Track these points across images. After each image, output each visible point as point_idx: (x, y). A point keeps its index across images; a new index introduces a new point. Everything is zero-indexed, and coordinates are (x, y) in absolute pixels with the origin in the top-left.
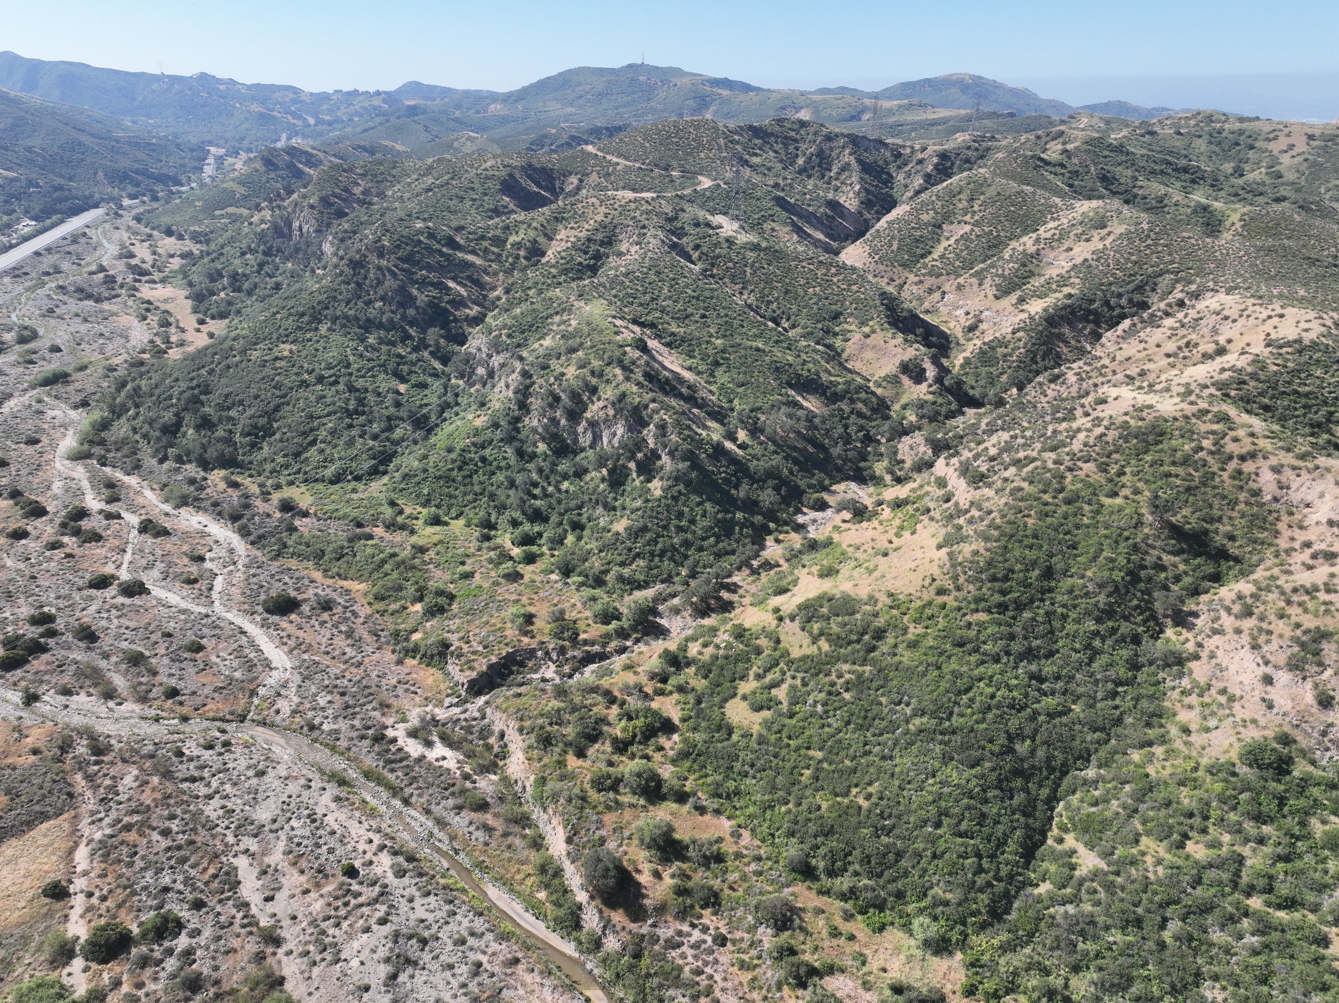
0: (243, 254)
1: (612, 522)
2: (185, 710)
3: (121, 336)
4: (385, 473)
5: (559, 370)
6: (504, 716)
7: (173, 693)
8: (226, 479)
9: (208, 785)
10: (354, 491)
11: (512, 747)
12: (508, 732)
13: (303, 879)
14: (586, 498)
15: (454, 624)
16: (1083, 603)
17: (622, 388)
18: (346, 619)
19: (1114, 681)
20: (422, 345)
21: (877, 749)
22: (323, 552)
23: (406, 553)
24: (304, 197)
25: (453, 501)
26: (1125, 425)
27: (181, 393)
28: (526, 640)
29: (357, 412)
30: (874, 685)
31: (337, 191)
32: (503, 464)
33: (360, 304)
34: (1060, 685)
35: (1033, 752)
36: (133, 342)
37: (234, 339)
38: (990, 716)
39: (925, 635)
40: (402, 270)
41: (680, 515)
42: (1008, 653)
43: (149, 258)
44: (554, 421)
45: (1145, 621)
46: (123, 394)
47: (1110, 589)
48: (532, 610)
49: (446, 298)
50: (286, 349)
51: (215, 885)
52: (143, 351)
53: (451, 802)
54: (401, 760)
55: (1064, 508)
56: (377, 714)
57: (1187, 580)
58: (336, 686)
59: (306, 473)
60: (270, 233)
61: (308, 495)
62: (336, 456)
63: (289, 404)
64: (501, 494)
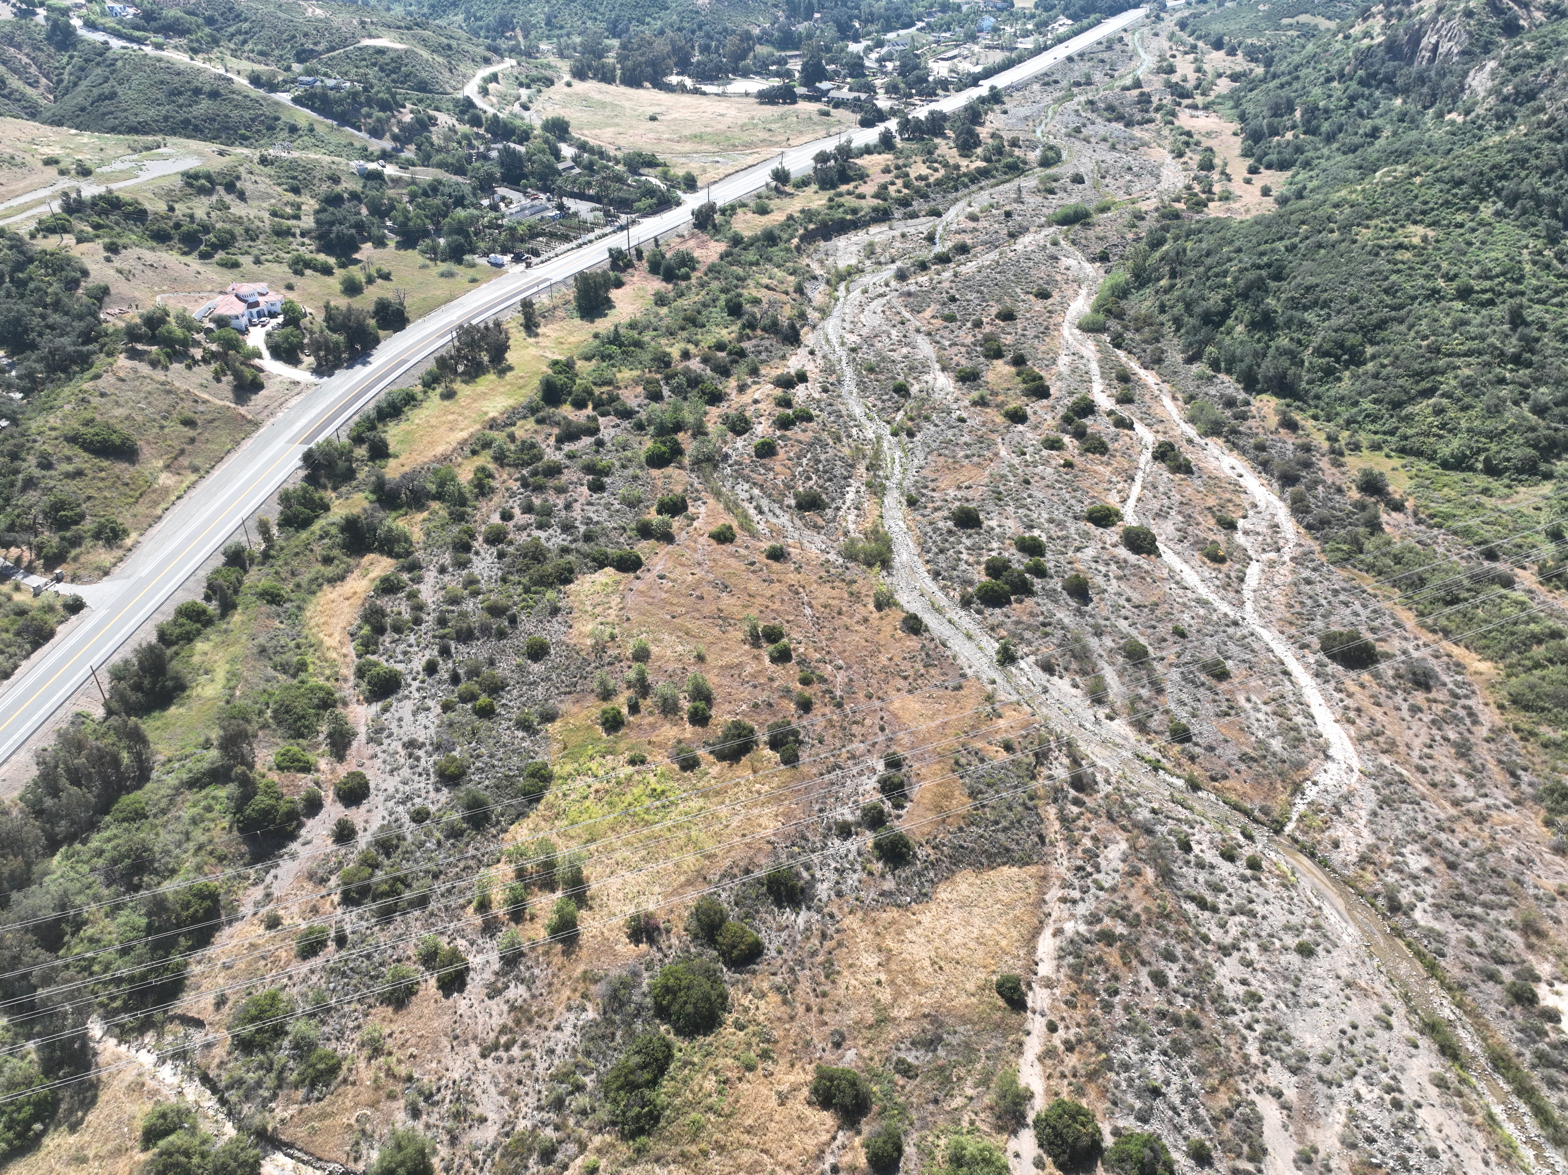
2: (1197, 771)
3: (1151, 173)
4: (1548, 476)
7: (1181, 735)
8: (1278, 412)
9: (1223, 925)
10: (1486, 491)
18: (1456, 720)
22: (1422, 581)
27: (1241, 271)
29: (1517, 360)
36: (1163, 185)
37: (1336, 206)
43: (1192, 76)
46: (1157, 255)
50: (1416, 233)
51: (1227, 1129)
52: (1178, 200)
58: (1439, 845)
59: (1405, 438)
60: (1381, 53)
61: (1403, 475)
62: (1464, 424)
63: (1401, 322)
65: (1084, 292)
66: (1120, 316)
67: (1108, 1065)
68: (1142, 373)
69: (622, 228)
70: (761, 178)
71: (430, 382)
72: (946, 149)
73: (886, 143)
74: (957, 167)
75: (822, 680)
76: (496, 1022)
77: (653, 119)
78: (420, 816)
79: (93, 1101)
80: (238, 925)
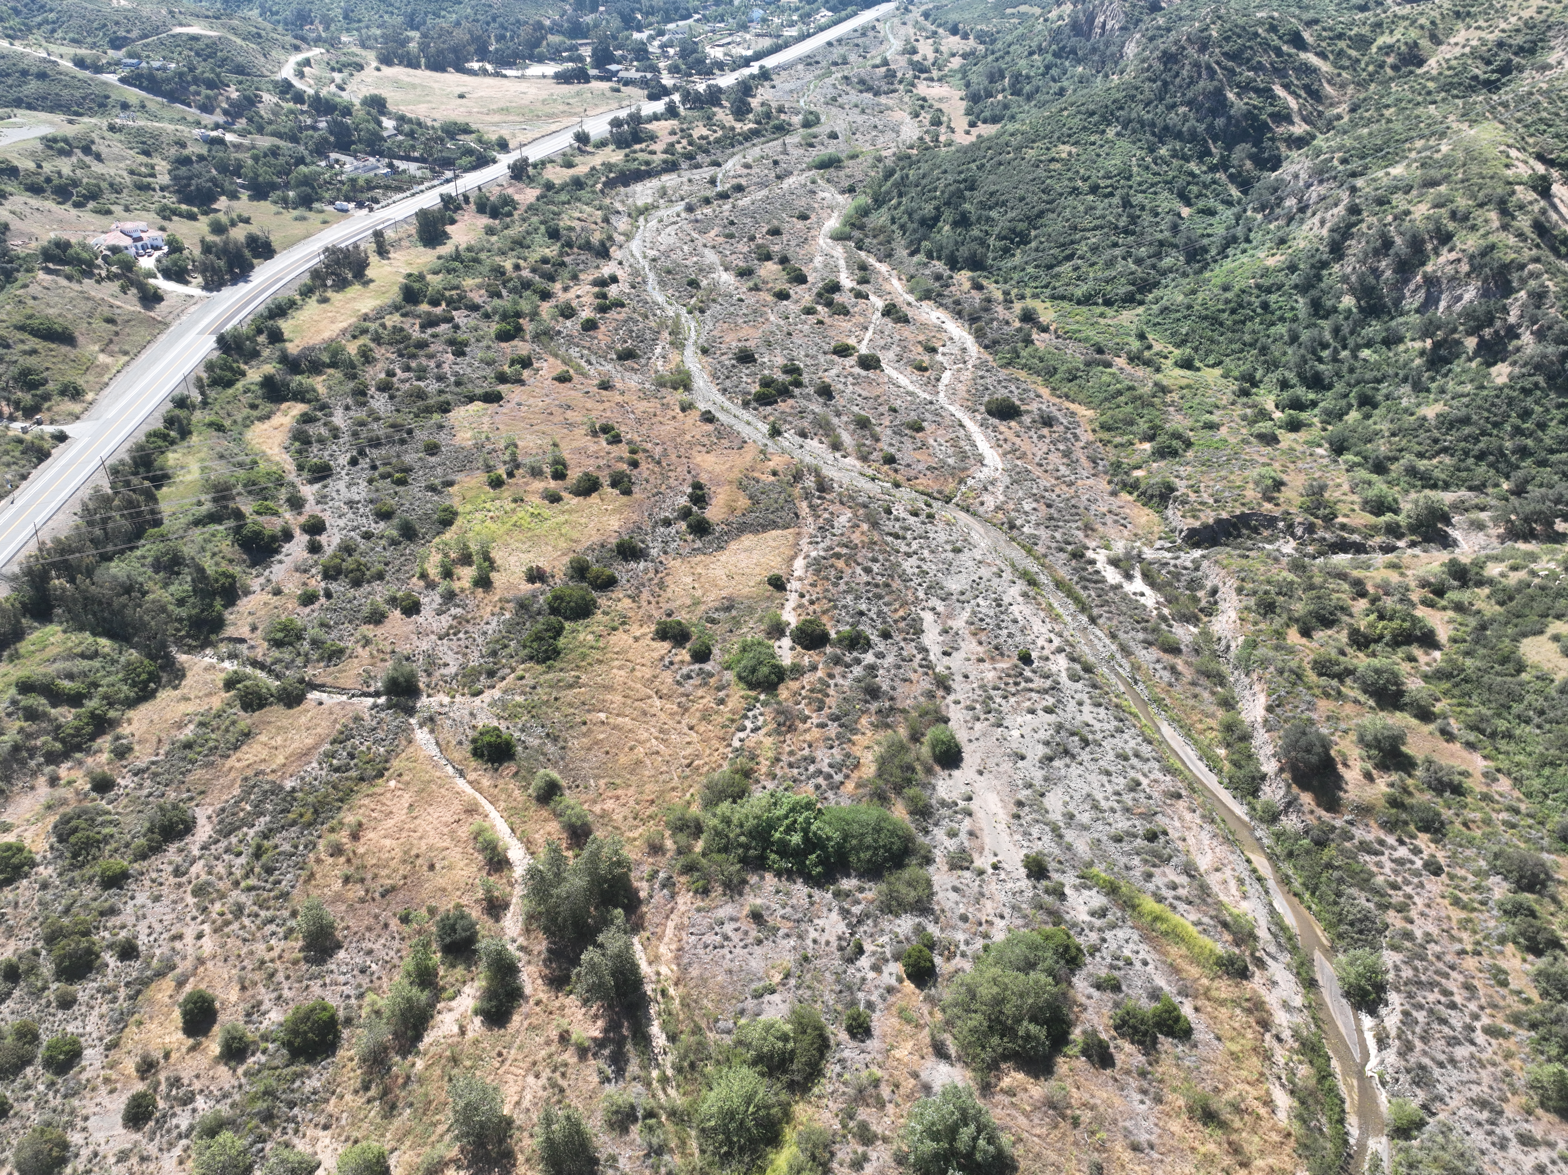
0: (1031, 54)
1: (1419, 405)
2: (899, 477)
3: (893, 130)
4: (1141, 303)
5: (1405, 207)
6: (1223, 573)
7: (890, 460)
8: (972, 279)
9: (909, 545)
10: (1102, 315)
11: (1222, 606)
12: (1222, 590)
13: (980, 649)
14: (1391, 371)
15: (1184, 471)
18: (1067, 439)
20: (1224, 165)
22: (1055, 370)
23: (1146, 389)
25: (1215, 347)
27: (946, 186)
28: (1268, 506)
29: (1126, 231)
32: (1288, 315)
33: (1161, 108)
36: (903, 137)
37: (1012, 135)
40: (1224, 68)
43: (931, 55)
44: (1376, 273)
46: (890, 183)
48: (1283, 477)
49: (1270, 110)
50: (1064, 150)
51: (902, 625)
52: (911, 147)
53: (1141, 636)
54: (1096, 582)
56: (1080, 534)
58: (1043, 497)
59: (1055, 288)
60: (1067, 30)
61: (1051, 311)
62: (1091, 275)
63: (1053, 212)
64: (1276, 350)
65: (835, 214)
66: (862, 227)
67: (835, 607)
68: (878, 265)
69: (448, 181)
70: (565, 141)
71: (307, 292)
72: (723, 115)
73: (672, 112)
74: (733, 129)
75: (645, 451)
76: (446, 625)
77: (461, 96)
78: (367, 536)
79: (184, 676)
80: (251, 597)
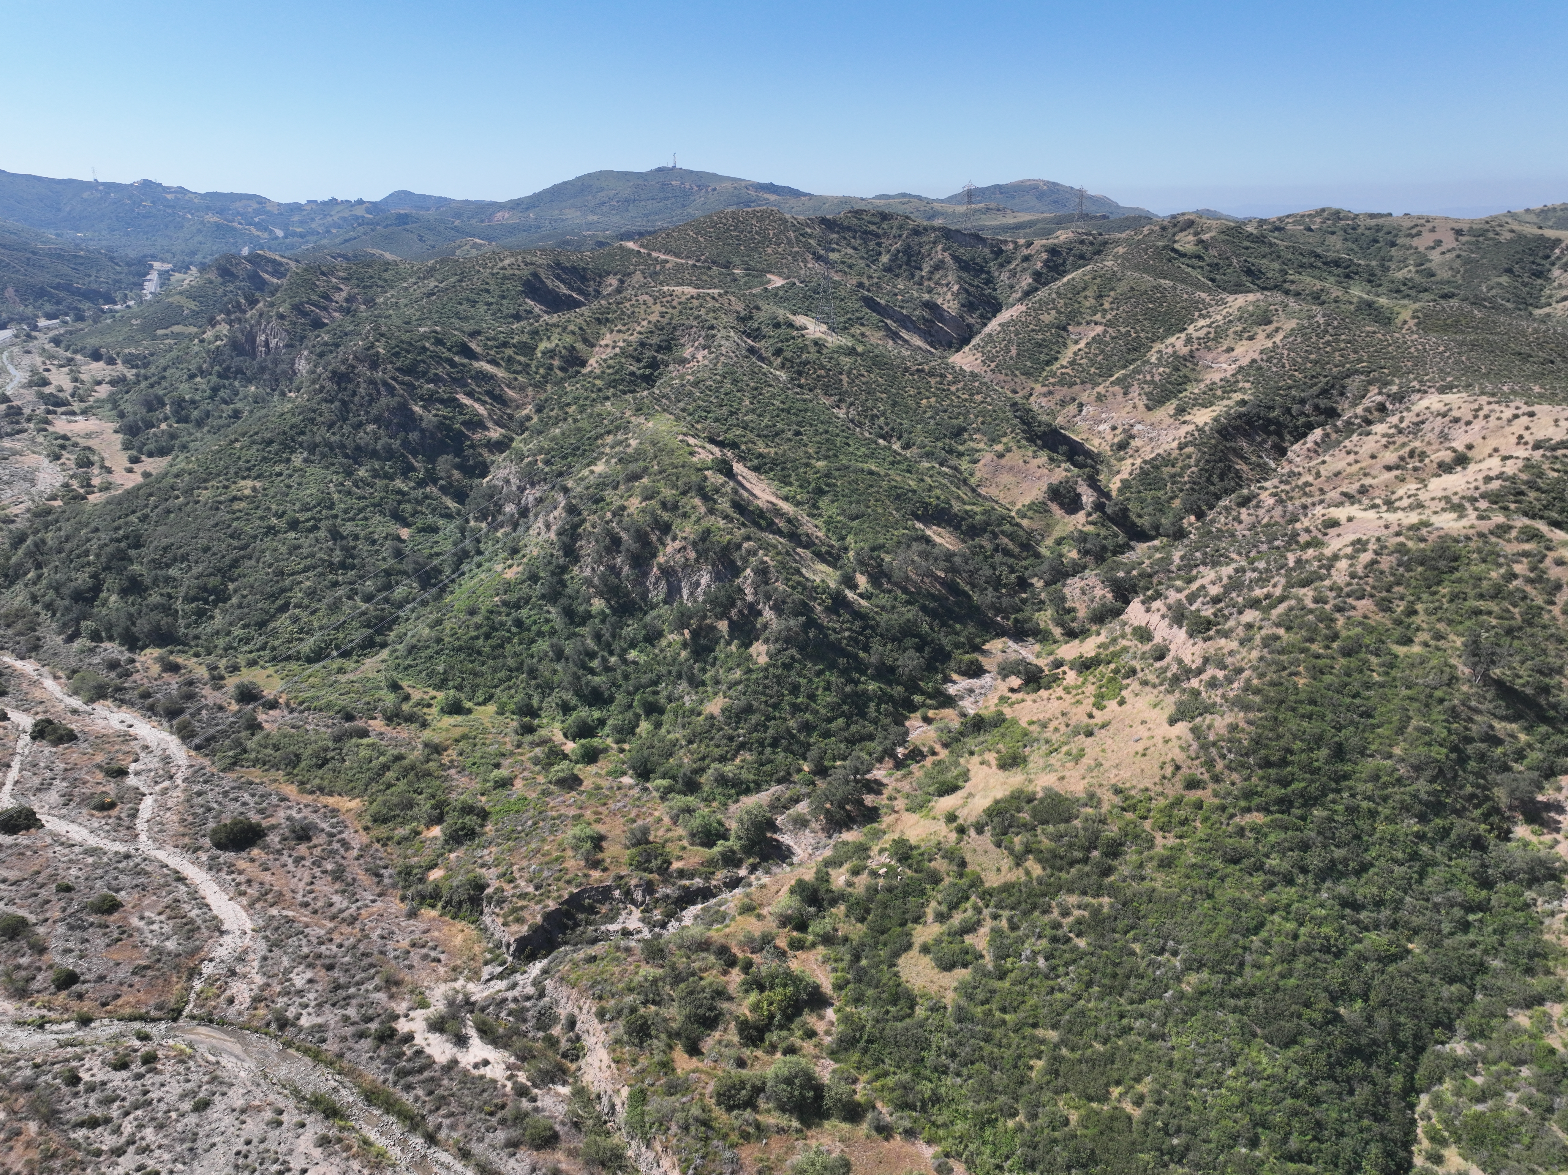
0: (192, 377)
1: (701, 702)
2: (86, 1006)
3: (25, 479)
4: (384, 645)
5: (619, 502)
6: (574, 993)
7: (68, 980)
8: (161, 660)
10: (341, 670)
11: (588, 1041)
12: (581, 1018)
14: (663, 670)
15: (489, 854)
16: (1398, 794)
17: (705, 523)
18: (334, 852)
19: (1461, 905)
20: (431, 478)
21: (1138, 1024)
22: (298, 756)
23: (416, 754)
24: (272, 305)
25: (479, 680)
26: (1401, 549)
27: (101, 547)
28: (596, 874)
29: (343, 566)
30: (1121, 925)
31: (314, 297)
32: (546, 628)
33: (346, 429)
34: (1385, 913)
35: (1369, 1020)
36: (40, 487)
37: (177, 476)
38: (1299, 965)
39: (1181, 848)
40: (402, 383)
41: (795, 689)
42: (1304, 870)
43: (68, 386)
44: (614, 570)
45: (1486, 816)
46: (20, 552)
47: (1429, 773)
48: (601, 829)
49: (461, 418)
50: (247, 486)
52: (54, 498)
53: (501, 1135)
54: (421, 1071)
55: (1343, 661)
56: (382, 996)
57: (1535, 756)
58: (319, 956)
59: (274, 649)
60: (227, 351)
61: (276, 679)
62: (316, 624)
63: (250, 558)
64: (544, 669)
68: (19, 664)
